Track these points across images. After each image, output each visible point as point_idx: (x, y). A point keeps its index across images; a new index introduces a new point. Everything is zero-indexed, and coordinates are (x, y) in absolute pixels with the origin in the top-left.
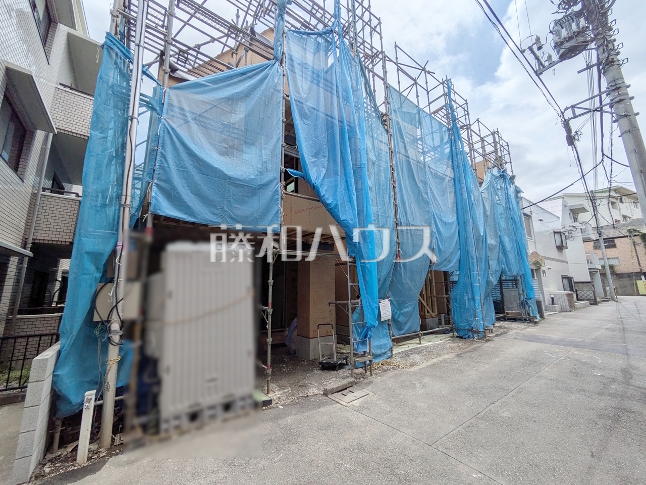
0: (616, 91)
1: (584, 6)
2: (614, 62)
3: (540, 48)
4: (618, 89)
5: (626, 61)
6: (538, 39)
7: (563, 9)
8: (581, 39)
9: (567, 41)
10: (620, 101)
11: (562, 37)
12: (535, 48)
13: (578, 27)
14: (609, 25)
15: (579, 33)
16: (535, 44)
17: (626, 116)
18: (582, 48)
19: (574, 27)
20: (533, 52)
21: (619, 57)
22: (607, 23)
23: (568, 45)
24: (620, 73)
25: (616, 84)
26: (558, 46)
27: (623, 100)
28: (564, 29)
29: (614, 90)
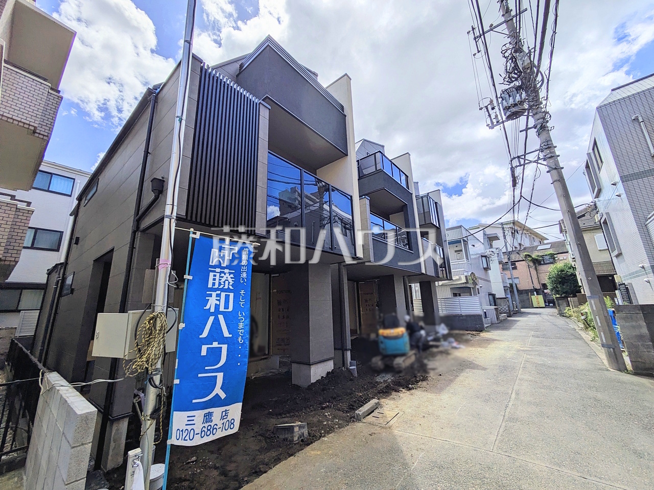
0: (548, 149)
1: (522, 82)
2: (545, 127)
3: (493, 109)
4: (549, 148)
5: (553, 128)
6: (491, 101)
7: (507, 82)
8: (521, 107)
9: (513, 107)
10: (551, 157)
11: (510, 103)
12: (489, 108)
13: (521, 98)
14: (540, 100)
15: (521, 102)
16: (489, 104)
17: (556, 169)
18: (521, 113)
19: (518, 98)
20: (488, 111)
21: (548, 124)
22: (539, 99)
23: (514, 110)
24: (550, 137)
25: (548, 145)
26: (506, 109)
27: (553, 156)
28: (511, 98)
29: (546, 148)
